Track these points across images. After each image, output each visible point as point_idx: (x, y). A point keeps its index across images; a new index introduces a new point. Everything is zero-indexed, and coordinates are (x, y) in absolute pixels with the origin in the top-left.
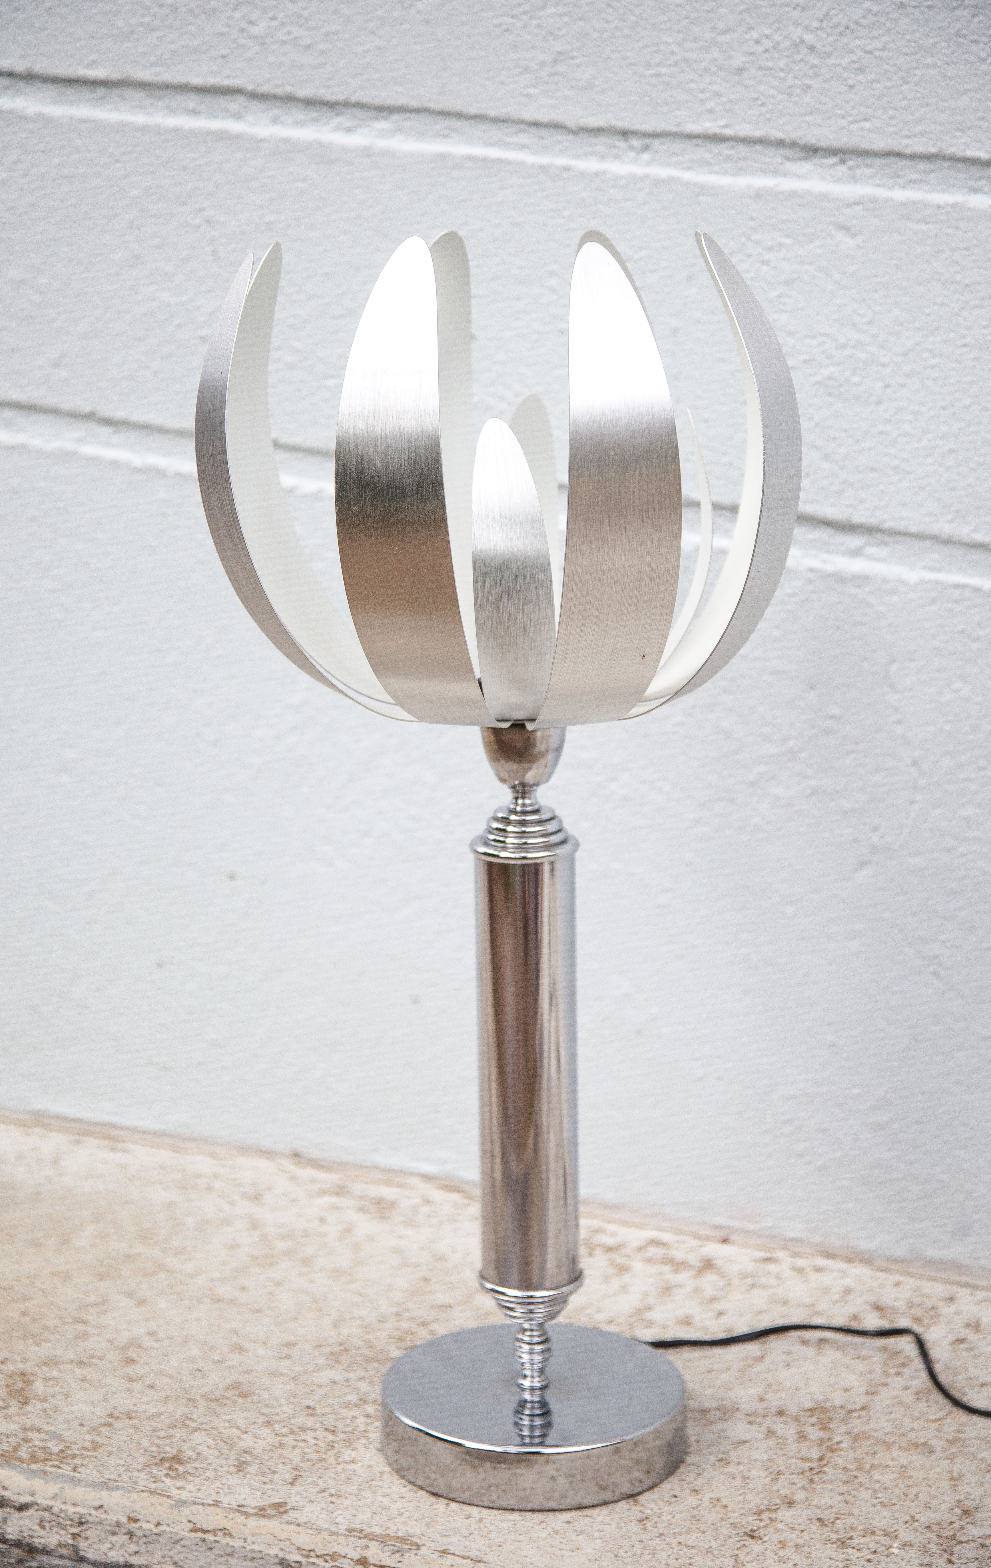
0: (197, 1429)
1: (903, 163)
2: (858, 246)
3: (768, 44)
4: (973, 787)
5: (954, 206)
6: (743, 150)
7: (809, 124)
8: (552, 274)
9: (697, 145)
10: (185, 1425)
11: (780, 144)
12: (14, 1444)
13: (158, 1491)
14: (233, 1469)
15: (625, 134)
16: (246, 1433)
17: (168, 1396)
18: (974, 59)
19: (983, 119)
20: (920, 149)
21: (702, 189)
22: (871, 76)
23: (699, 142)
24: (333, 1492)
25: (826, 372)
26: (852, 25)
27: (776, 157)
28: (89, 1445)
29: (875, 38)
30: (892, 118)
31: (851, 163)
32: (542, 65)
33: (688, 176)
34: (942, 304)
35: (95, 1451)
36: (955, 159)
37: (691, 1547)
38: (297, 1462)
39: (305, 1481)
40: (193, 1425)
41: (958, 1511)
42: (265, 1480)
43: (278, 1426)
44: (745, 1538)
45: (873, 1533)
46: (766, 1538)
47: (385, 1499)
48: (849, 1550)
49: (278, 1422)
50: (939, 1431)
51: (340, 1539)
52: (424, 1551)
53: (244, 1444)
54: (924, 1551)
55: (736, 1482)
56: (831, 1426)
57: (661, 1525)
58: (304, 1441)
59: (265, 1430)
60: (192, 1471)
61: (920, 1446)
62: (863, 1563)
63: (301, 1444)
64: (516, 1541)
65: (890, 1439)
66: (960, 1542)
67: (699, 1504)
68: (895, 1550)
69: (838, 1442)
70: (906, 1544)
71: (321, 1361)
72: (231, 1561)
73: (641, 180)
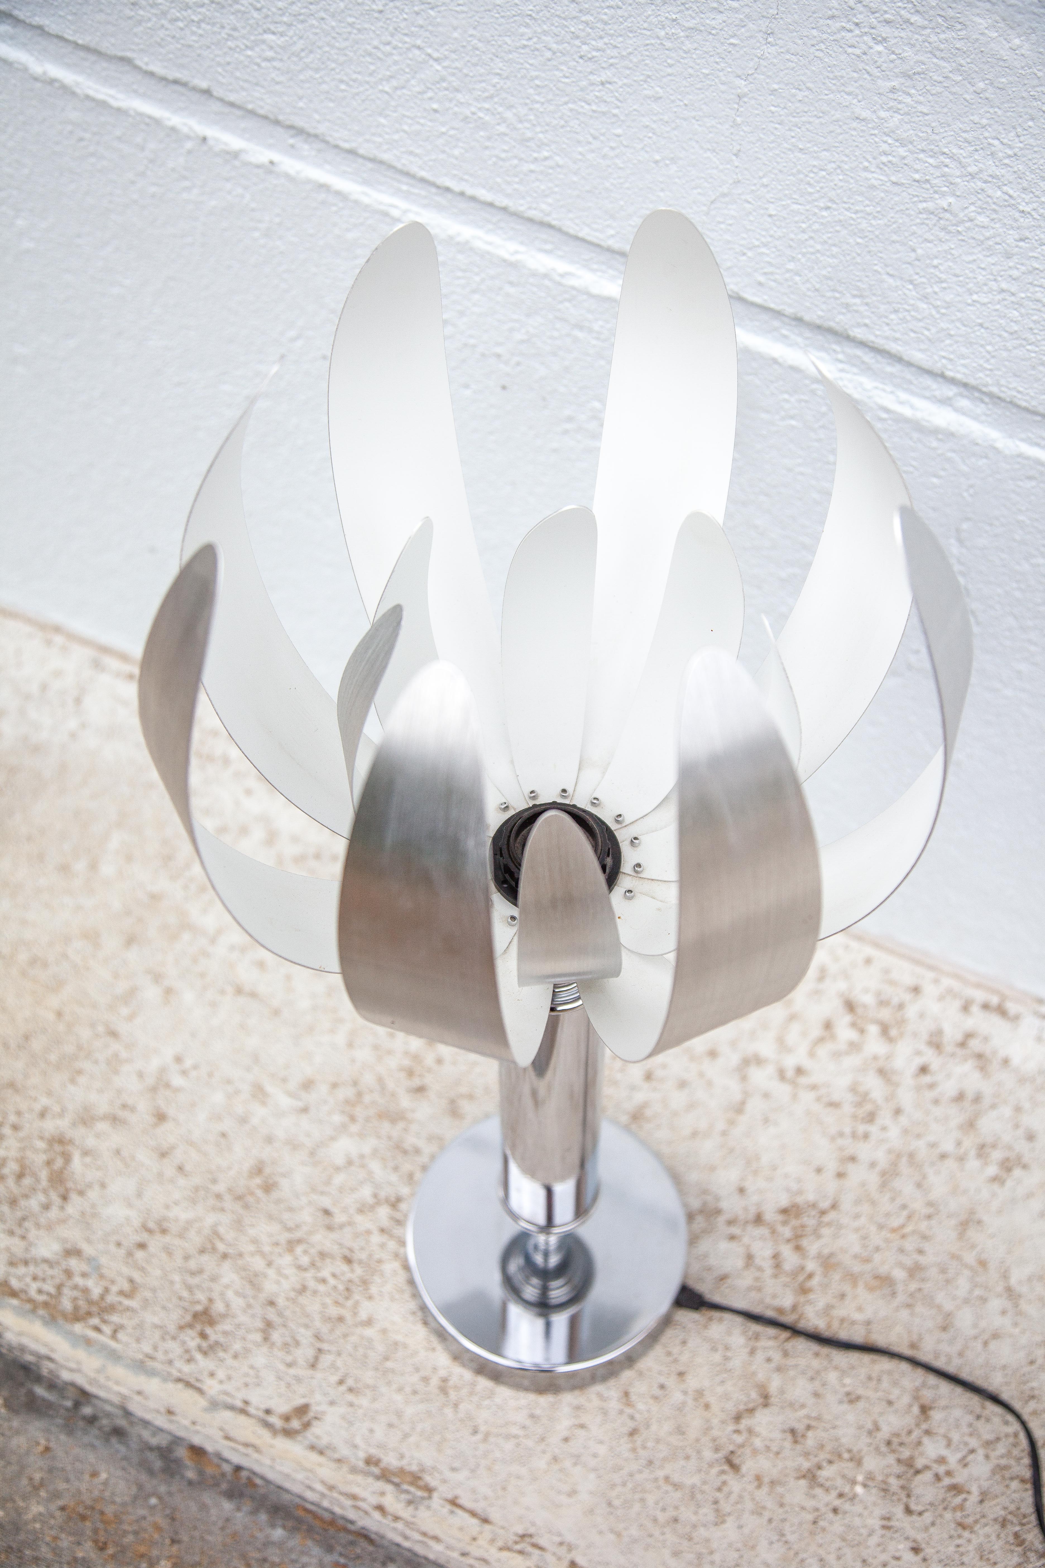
0: (225, 1256)
10: (214, 1249)
12: (57, 1281)
13: (192, 1379)
14: (258, 1337)
16: (269, 1264)
17: (197, 1189)
24: (350, 1382)
28: (126, 1286)
35: (132, 1298)
37: (677, 1486)
38: (318, 1323)
39: (326, 1360)
40: (221, 1247)
41: (916, 1410)
42: (289, 1359)
43: (299, 1250)
44: (726, 1467)
45: (840, 1456)
46: (744, 1469)
47: (399, 1398)
48: (818, 1491)
49: (299, 1241)
50: (901, 1250)
51: (359, 1478)
52: (436, 1501)
53: (269, 1287)
54: (885, 1490)
55: (717, 1357)
56: (804, 1242)
57: (650, 1444)
58: (324, 1281)
59: (287, 1259)
60: (222, 1340)
61: (884, 1282)
62: (831, 1515)
63: (322, 1288)
64: (519, 1477)
65: (857, 1268)
66: (918, 1472)
67: (684, 1403)
68: (859, 1489)
69: (810, 1276)
70: (870, 1477)
71: (337, 1118)
72: (261, 1467)
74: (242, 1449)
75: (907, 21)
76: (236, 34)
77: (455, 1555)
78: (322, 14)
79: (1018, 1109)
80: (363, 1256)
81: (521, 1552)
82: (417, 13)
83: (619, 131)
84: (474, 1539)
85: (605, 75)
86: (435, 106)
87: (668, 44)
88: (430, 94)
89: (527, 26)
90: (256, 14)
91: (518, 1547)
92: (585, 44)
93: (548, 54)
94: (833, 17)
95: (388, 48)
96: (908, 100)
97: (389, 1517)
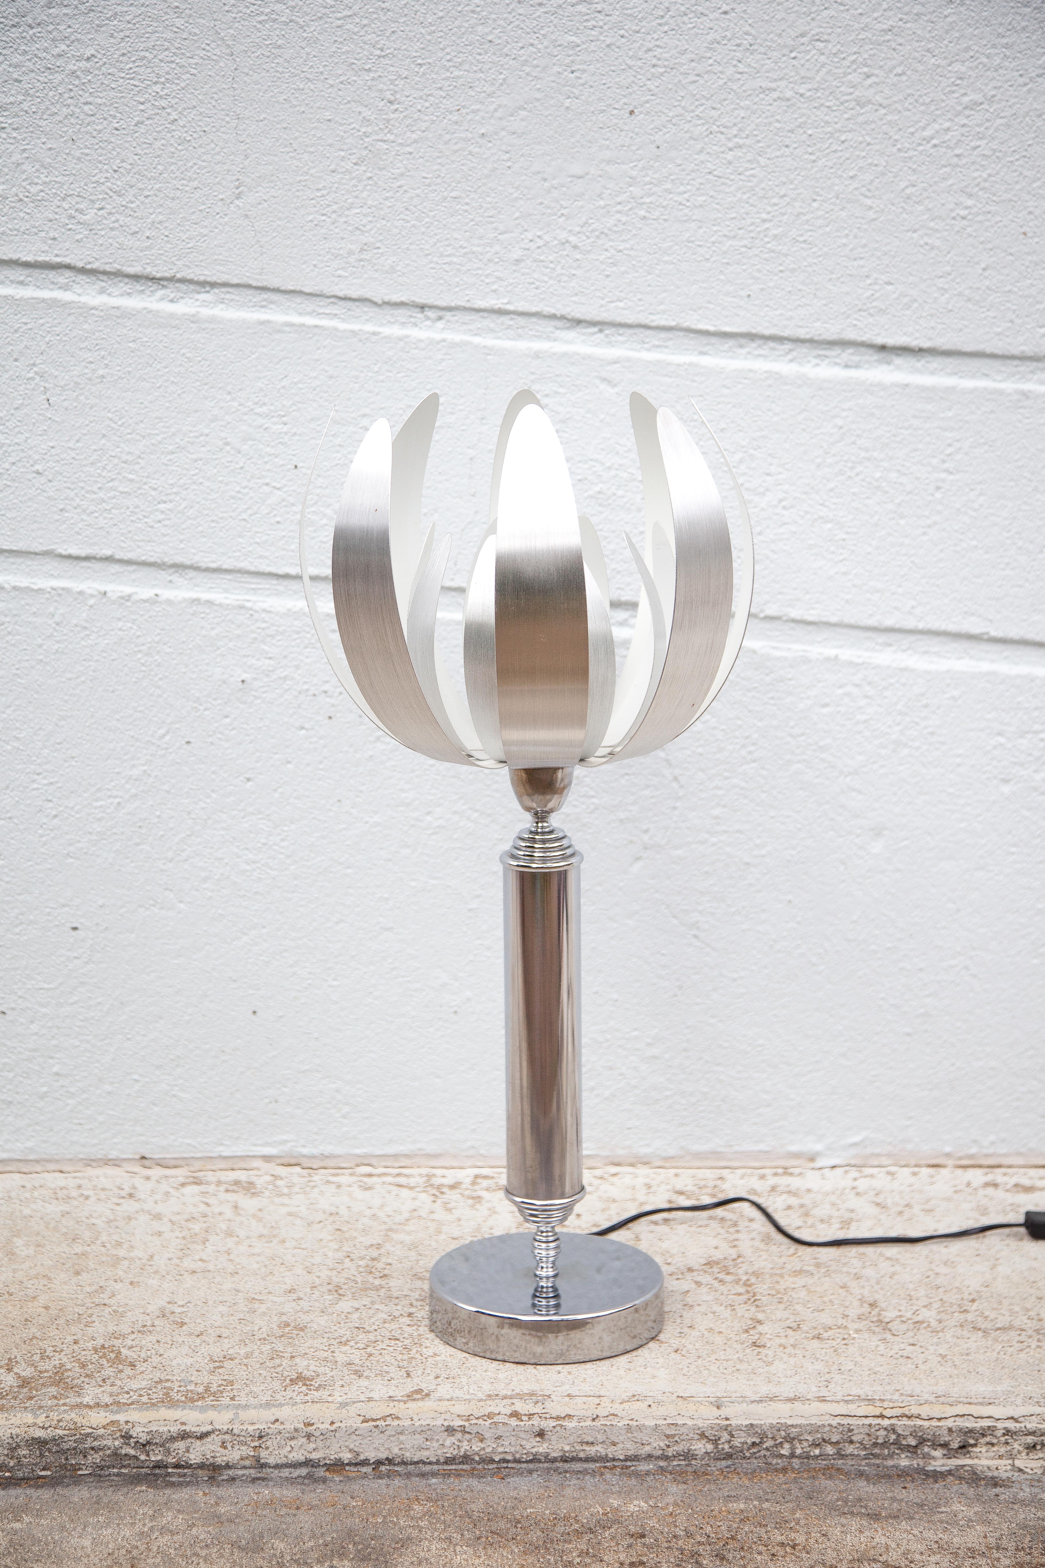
0: (293, 1357)
1: (648, 332)
2: (617, 393)
3: (540, 243)
4: (721, 792)
5: (690, 364)
6: (521, 321)
7: (575, 302)
8: (364, 415)
9: (482, 317)
10: (280, 1356)
11: (553, 317)
12: (161, 1393)
13: (316, 1400)
14: (354, 1376)
15: (422, 307)
16: (333, 1352)
17: (242, 1341)
18: (701, 258)
19: (709, 302)
20: (663, 323)
21: (490, 351)
22: (623, 269)
23: (485, 315)
24: (445, 1376)
25: (597, 489)
26: (606, 231)
27: (548, 326)
28: (223, 1383)
29: (623, 241)
30: (640, 300)
31: (607, 332)
32: (351, 253)
33: (477, 340)
35: (232, 1385)
36: (689, 330)
37: (727, 1360)
38: (396, 1363)
39: (416, 1373)
40: (286, 1355)
41: (866, 1305)
42: (386, 1379)
43: (352, 1343)
44: (755, 1348)
45: (830, 1328)
46: (768, 1345)
47: (489, 1373)
48: (827, 1341)
49: (348, 1341)
50: (802, 1261)
51: (489, 1403)
52: (556, 1398)
53: (342, 1359)
54: (873, 1332)
55: (710, 1316)
56: (733, 1271)
57: (693, 1351)
59: (345, 1348)
60: (325, 1383)
61: (800, 1272)
62: (844, 1347)
63: (384, 1351)
64: (608, 1379)
65: (778, 1271)
66: (888, 1323)
67: (703, 1335)
68: (855, 1335)
69: (748, 1280)
70: (858, 1330)
71: (329, 1297)
72: (402, 1438)
73: (438, 343)
74: (381, 1423)
75: (557, 393)
76: (137, 510)
77: (589, 1423)
78: (201, 480)
79: (834, 1204)
80: (406, 1336)
81: (638, 1401)
82: (266, 463)
84: (598, 1405)
86: (278, 519)
88: (275, 512)
89: (338, 452)
90: (153, 493)
91: (634, 1400)
95: (246, 490)
97: (524, 1418)
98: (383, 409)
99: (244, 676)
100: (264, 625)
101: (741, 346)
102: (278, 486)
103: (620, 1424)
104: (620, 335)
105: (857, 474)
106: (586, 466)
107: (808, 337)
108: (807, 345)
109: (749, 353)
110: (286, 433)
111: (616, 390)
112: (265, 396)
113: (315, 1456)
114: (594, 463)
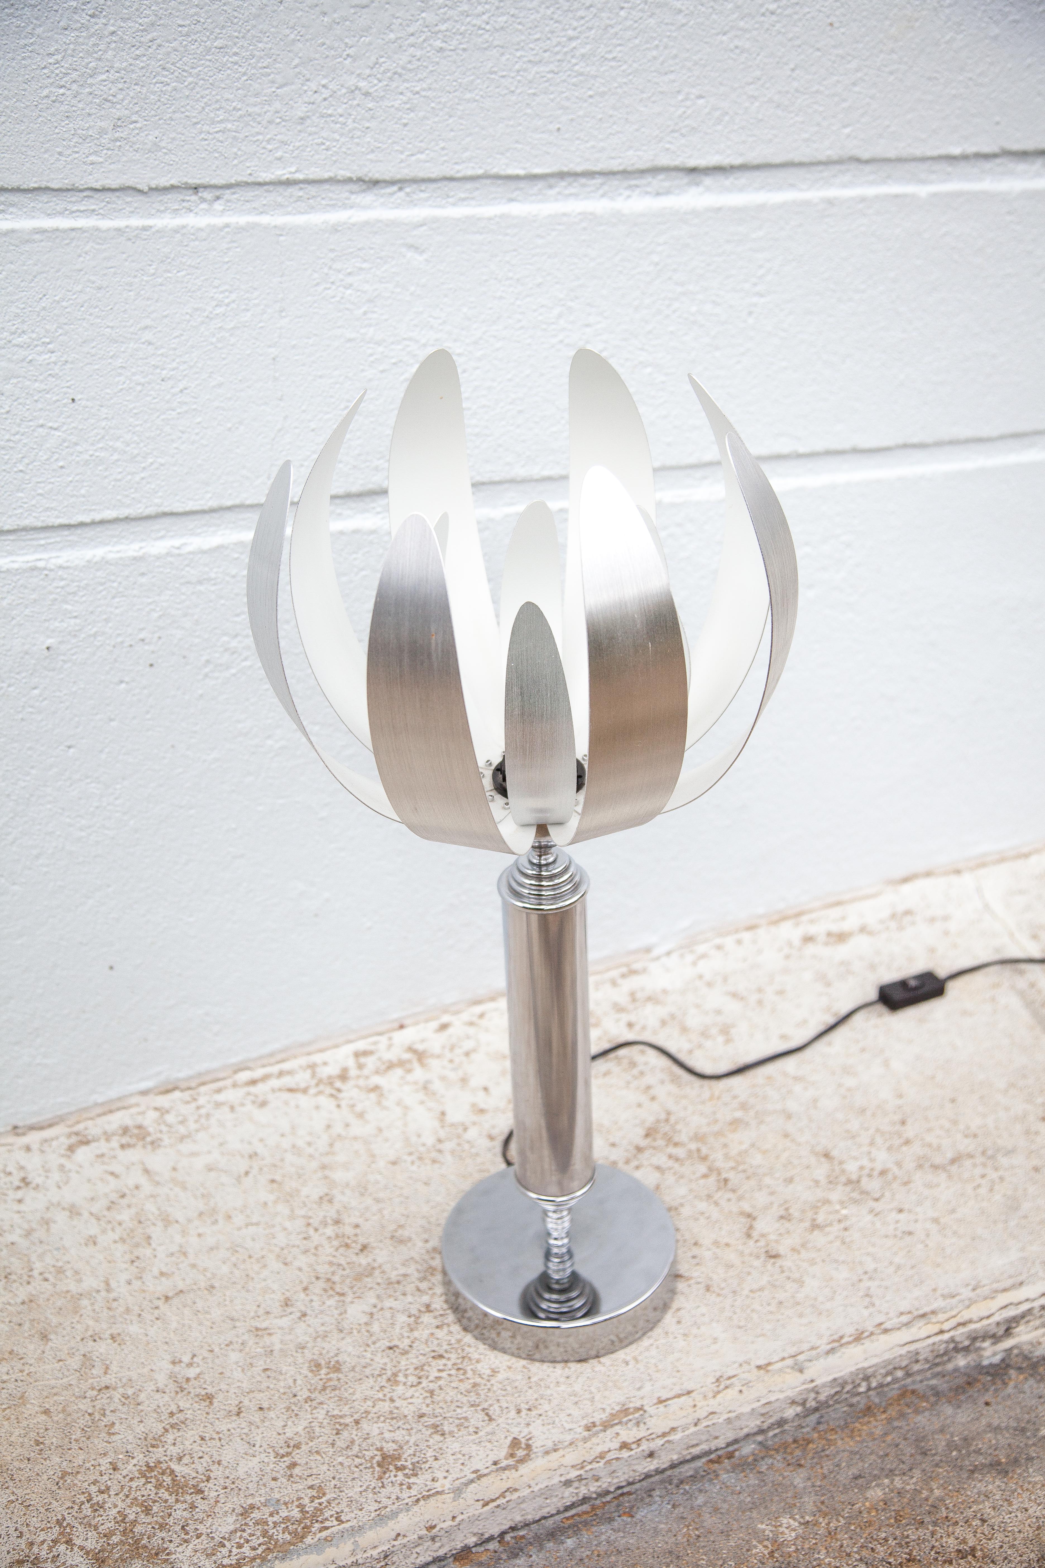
0: (357, 1422)
1: (453, 184)
2: (426, 260)
3: (326, 93)
5: (503, 216)
6: (312, 190)
7: (372, 161)
9: (268, 191)
10: (345, 1425)
11: (347, 181)
12: (258, 1533)
13: (425, 1493)
14: (437, 1437)
15: (196, 189)
16: (392, 1400)
17: (288, 1409)
18: (506, 91)
19: (517, 142)
20: (470, 173)
21: (280, 230)
22: (421, 114)
23: (271, 188)
24: (525, 1406)
26: (399, 70)
27: (341, 193)
28: (312, 1493)
29: (420, 80)
30: (443, 149)
31: (408, 190)
32: (102, 132)
33: (265, 219)
34: (501, 298)
35: (324, 1494)
36: (497, 177)
37: (761, 1289)
38: (464, 1400)
39: (495, 1410)
40: (348, 1420)
41: (823, 1159)
42: (471, 1430)
43: (401, 1378)
44: (773, 1260)
45: (817, 1207)
46: (782, 1252)
47: (562, 1387)
48: (828, 1229)
49: (395, 1375)
50: (726, 1104)
51: (594, 1440)
52: (651, 1410)
53: (408, 1410)
54: (855, 1201)
55: (703, 1221)
56: (676, 1139)
57: (723, 1285)
58: (438, 1378)
59: (400, 1389)
60: (416, 1459)
61: (735, 1124)
62: (847, 1233)
63: (441, 1383)
64: (678, 1360)
65: (716, 1128)
66: (858, 1181)
67: (714, 1253)
68: (844, 1212)
69: (698, 1150)
70: (842, 1203)
71: (331, 1302)
72: (523, 1506)
73: (221, 229)
74: (502, 1501)
75: (361, 269)
77: (693, 1429)
79: (698, 1006)
80: (445, 1347)
81: (727, 1387)
82: (36, 401)
83: (199, 420)
84: (695, 1406)
85: (181, 386)
86: (61, 464)
87: (220, 345)
88: (56, 456)
89: (120, 375)
91: (722, 1387)
92: (162, 369)
93: (139, 388)
94: (317, 284)
95: (17, 437)
96: (375, 316)
97: (634, 1446)
98: (166, 316)
99: (49, 642)
100: (62, 583)
101: (551, 187)
102: (55, 425)
103: (720, 1420)
104: (422, 191)
105: (674, 311)
106: (400, 347)
107: (621, 168)
108: (619, 177)
109: (559, 193)
110: (55, 363)
111: (425, 256)
112: (23, 322)
113: (441, 1553)
114: (407, 343)
